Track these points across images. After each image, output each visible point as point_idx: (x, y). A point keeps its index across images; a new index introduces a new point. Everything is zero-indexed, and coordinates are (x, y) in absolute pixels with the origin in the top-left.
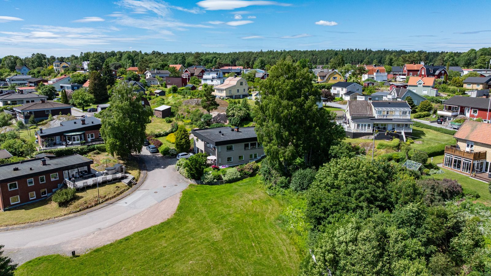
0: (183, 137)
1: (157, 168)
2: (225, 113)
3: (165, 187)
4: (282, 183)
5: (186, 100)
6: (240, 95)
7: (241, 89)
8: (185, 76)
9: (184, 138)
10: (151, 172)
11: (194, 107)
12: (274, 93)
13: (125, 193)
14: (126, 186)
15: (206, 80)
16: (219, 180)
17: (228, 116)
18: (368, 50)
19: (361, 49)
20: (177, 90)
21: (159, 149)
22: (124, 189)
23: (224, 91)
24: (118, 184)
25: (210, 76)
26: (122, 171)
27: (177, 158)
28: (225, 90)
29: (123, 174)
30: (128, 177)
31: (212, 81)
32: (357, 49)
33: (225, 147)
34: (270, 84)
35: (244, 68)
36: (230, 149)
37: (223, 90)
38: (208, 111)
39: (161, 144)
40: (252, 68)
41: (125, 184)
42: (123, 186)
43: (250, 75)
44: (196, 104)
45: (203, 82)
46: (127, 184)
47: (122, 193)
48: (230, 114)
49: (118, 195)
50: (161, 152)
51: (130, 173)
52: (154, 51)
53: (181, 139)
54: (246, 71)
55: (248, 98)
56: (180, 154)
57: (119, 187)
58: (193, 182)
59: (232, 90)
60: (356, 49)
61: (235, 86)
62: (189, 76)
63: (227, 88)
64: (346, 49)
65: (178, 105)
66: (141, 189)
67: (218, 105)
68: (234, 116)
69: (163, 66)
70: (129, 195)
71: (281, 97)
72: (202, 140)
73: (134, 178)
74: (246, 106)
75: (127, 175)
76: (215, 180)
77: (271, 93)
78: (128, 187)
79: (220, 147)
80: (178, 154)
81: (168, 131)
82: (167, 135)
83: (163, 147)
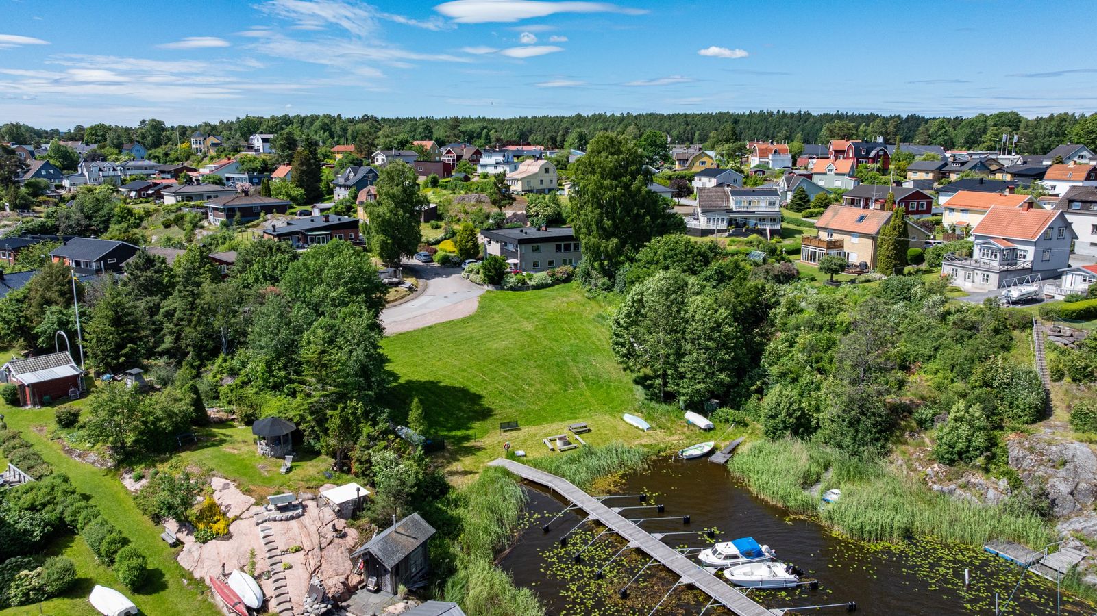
0: (470, 238)
2: (524, 212)
3: (456, 292)
4: (603, 285)
5: (457, 196)
6: (544, 190)
7: (546, 178)
8: (448, 159)
9: (471, 240)
11: (473, 205)
12: (593, 172)
14: (407, 291)
15: (485, 166)
16: (523, 286)
17: (528, 216)
18: (802, 113)
19: (788, 111)
20: (437, 182)
21: (433, 257)
23: (520, 183)
24: (396, 289)
25: (493, 160)
26: (395, 276)
27: (463, 266)
28: (521, 180)
29: (399, 279)
30: (405, 283)
31: (496, 167)
32: (781, 112)
33: (530, 247)
34: (590, 162)
35: (547, 148)
36: (536, 250)
37: (518, 181)
38: (500, 208)
39: (436, 251)
40: (562, 147)
41: (405, 289)
42: (403, 291)
43: (560, 159)
44: (477, 201)
45: (480, 170)
46: (407, 289)
47: (404, 297)
48: (532, 212)
50: (438, 262)
51: (406, 280)
52: (365, 115)
53: (467, 242)
54: (550, 153)
55: (558, 193)
56: (467, 261)
57: (398, 292)
58: (491, 288)
59: (532, 181)
60: (778, 112)
61: (536, 174)
62: (453, 160)
63: (525, 178)
64: (757, 111)
65: (446, 204)
66: (426, 293)
67: (514, 199)
68: (537, 215)
69: (403, 144)
71: (603, 177)
72: (497, 242)
73: (413, 285)
74: (555, 201)
76: (520, 285)
77: (591, 173)
78: (409, 291)
79: (523, 246)
80: (463, 261)
81: (439, 237)
82: (438, 242)
83: (440, 254)
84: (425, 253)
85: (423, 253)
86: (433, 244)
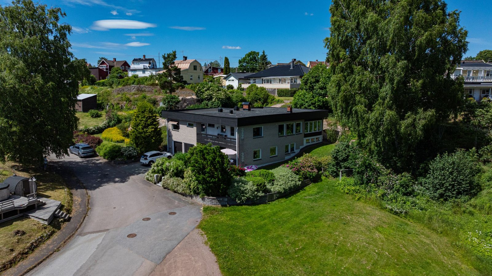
0: (149, 121)
1: (107, 182)
3: (148, 219)
5: (115, 89)
10: (97, 190)
11: (135, 94)
13: (43, 246)
14: (45, 228)
15: (134, 71)
16: (266, 193)
17: (201, 100)
20: (95, 81)
21: (96, 149)
22: (39, 235)
24: (19, 225)
26: (26, 193)
27: (143, 161)
29: (32, 199)
30: (45, 204)
33: (250, 129)
39: (100, 142)
41: (42, 222)
42: (36, 227)
45: (131, 74)
46: (46, 223)
47: (36, 247)
49: (24, 255)
50: (105, 156)
51: (48, 197)
53: (146, 126)
56: (147, 154)
57: (24, 233)
62: (106, 69)
65: (104, 95)
66: (86, 230)
68: (211, 98)
70: (58, 250)
72: (190, 125)
73: (61, 207)
75: (42, 200)
78: (51, 228)
79: (243, 129)
80: (141, 154)
81: (101, 125)
82: (100, 130)
83: (107, 145)
84: (85, 145)
85: (81, 144)
86: (94, 133)
